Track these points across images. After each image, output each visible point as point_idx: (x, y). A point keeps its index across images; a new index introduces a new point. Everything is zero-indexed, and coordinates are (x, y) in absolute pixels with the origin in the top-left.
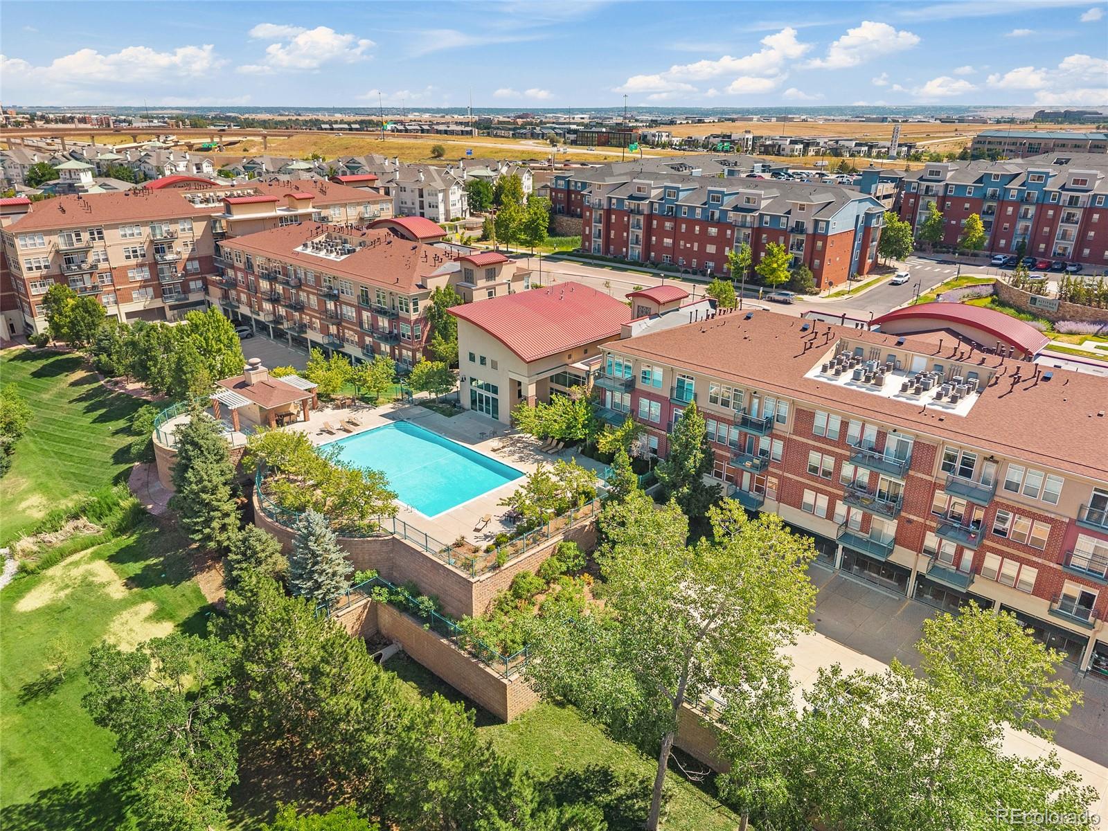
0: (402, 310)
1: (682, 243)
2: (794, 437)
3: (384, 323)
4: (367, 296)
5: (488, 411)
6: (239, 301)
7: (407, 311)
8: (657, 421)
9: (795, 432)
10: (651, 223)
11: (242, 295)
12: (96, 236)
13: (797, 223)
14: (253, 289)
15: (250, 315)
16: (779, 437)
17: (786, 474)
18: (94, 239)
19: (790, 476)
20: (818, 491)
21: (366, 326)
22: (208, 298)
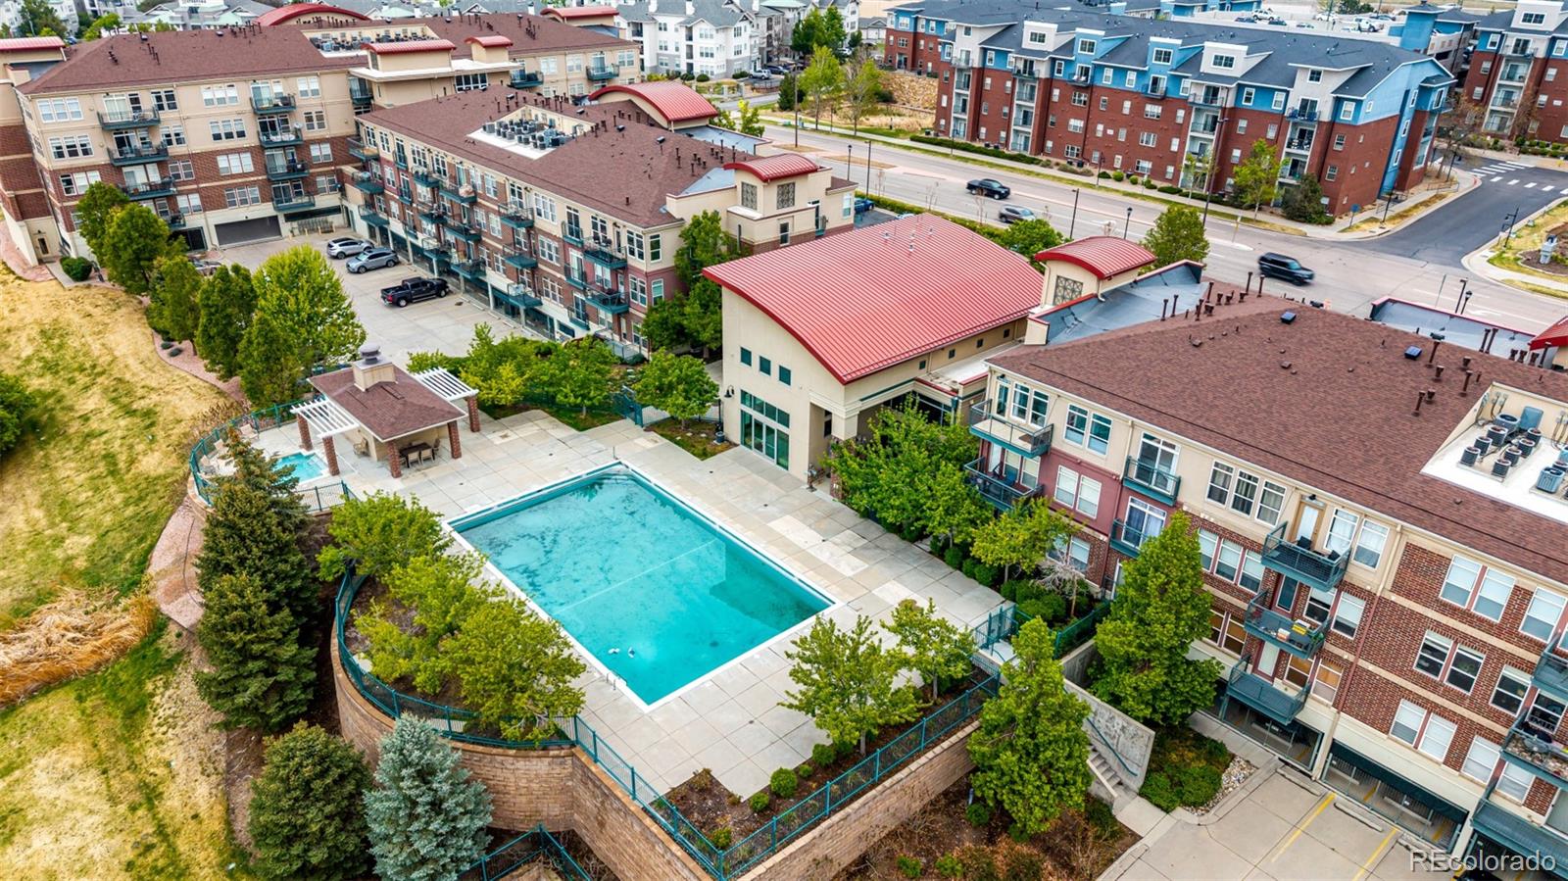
0: (632, 253)
1: (1100, 127)
2: (1394, 597)
3: (602, 272)
4: (577, 225)
5: (770, 454)
6: (388, 212)
7: (641, 256)
8: (1092, 513)
9: (1397, 588)
10: (1050, 94)
11: (392, 203)
12: (165, 103)
13: (1305, 103)
14: (407, 195)
15: (404, 235)
16: (1357, 592)
17: (1362, 663)
18: (161, 107)
19: (1371, 667)
20: (1432, 708)
21: (576, 275)
22: (345, 203)
